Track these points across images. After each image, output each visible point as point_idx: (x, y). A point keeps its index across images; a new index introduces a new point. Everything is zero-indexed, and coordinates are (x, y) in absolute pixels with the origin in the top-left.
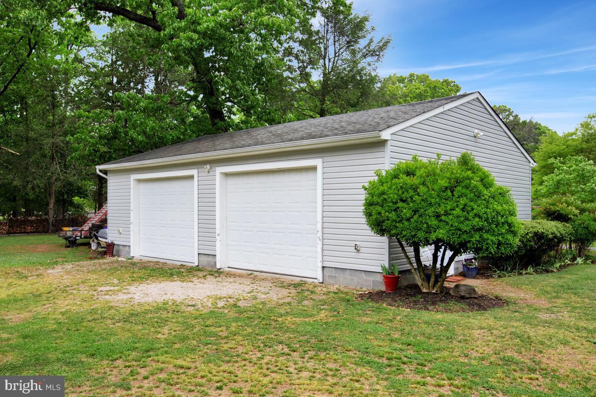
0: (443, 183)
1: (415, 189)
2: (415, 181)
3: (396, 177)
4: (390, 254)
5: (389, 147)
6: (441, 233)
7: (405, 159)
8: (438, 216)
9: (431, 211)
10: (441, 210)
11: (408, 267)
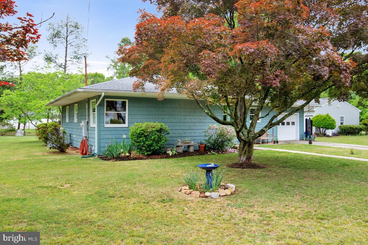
0: (322, 118)
1: (318, 119)
2: (318, 118)
3: (315, 117)
4: (316, 130)
5: (315, 112)
6: (322, 126)
7: (318, 114)
8: (321, 123)
9: (320, 123)
10: (322, 123)
11: (319, 133)
